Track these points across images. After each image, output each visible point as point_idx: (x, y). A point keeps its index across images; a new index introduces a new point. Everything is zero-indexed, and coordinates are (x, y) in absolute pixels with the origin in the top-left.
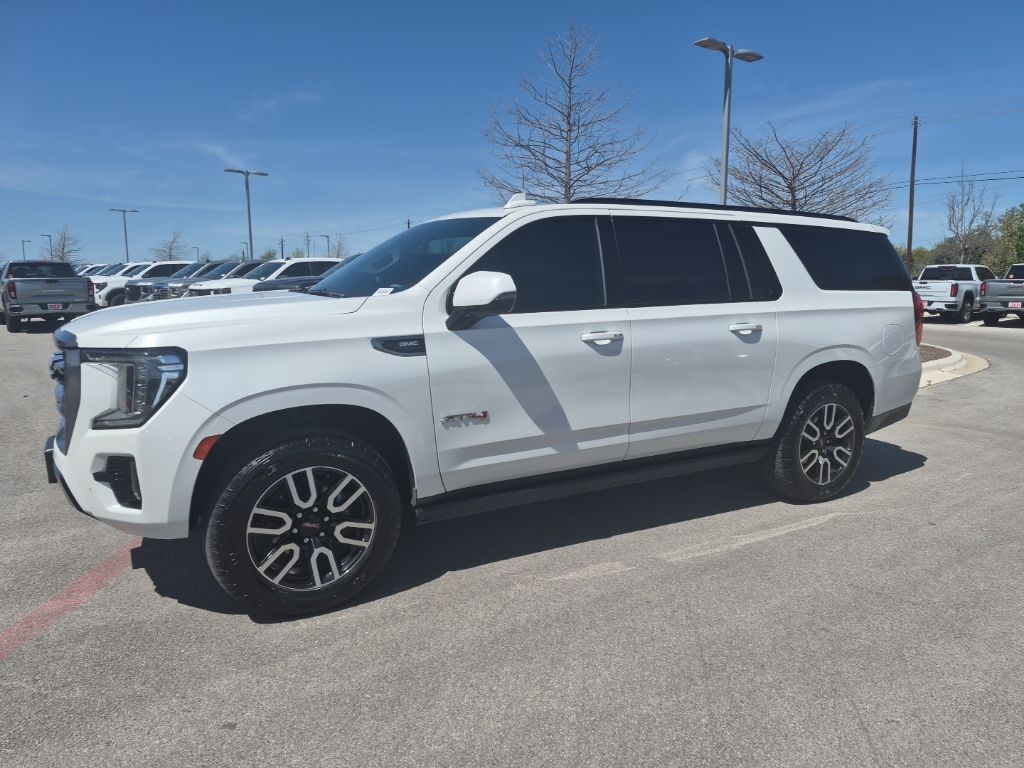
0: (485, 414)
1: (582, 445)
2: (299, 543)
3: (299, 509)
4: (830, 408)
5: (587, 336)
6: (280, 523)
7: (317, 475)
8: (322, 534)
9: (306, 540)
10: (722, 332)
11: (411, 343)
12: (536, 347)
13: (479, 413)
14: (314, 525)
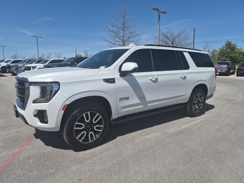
0: (128, 97)
1: (149, 105)
2: (86, 131)
3: (86, 122)
4: (199, 95)
5: (150, 78)
6: (82, 126)
7: (90, 114)
8: (91, 129)
9: (87, 130)
10: (178, 77)
11: (112, 80)
12: (139, 81)
13: (127, 97)
14: (89, 126)
